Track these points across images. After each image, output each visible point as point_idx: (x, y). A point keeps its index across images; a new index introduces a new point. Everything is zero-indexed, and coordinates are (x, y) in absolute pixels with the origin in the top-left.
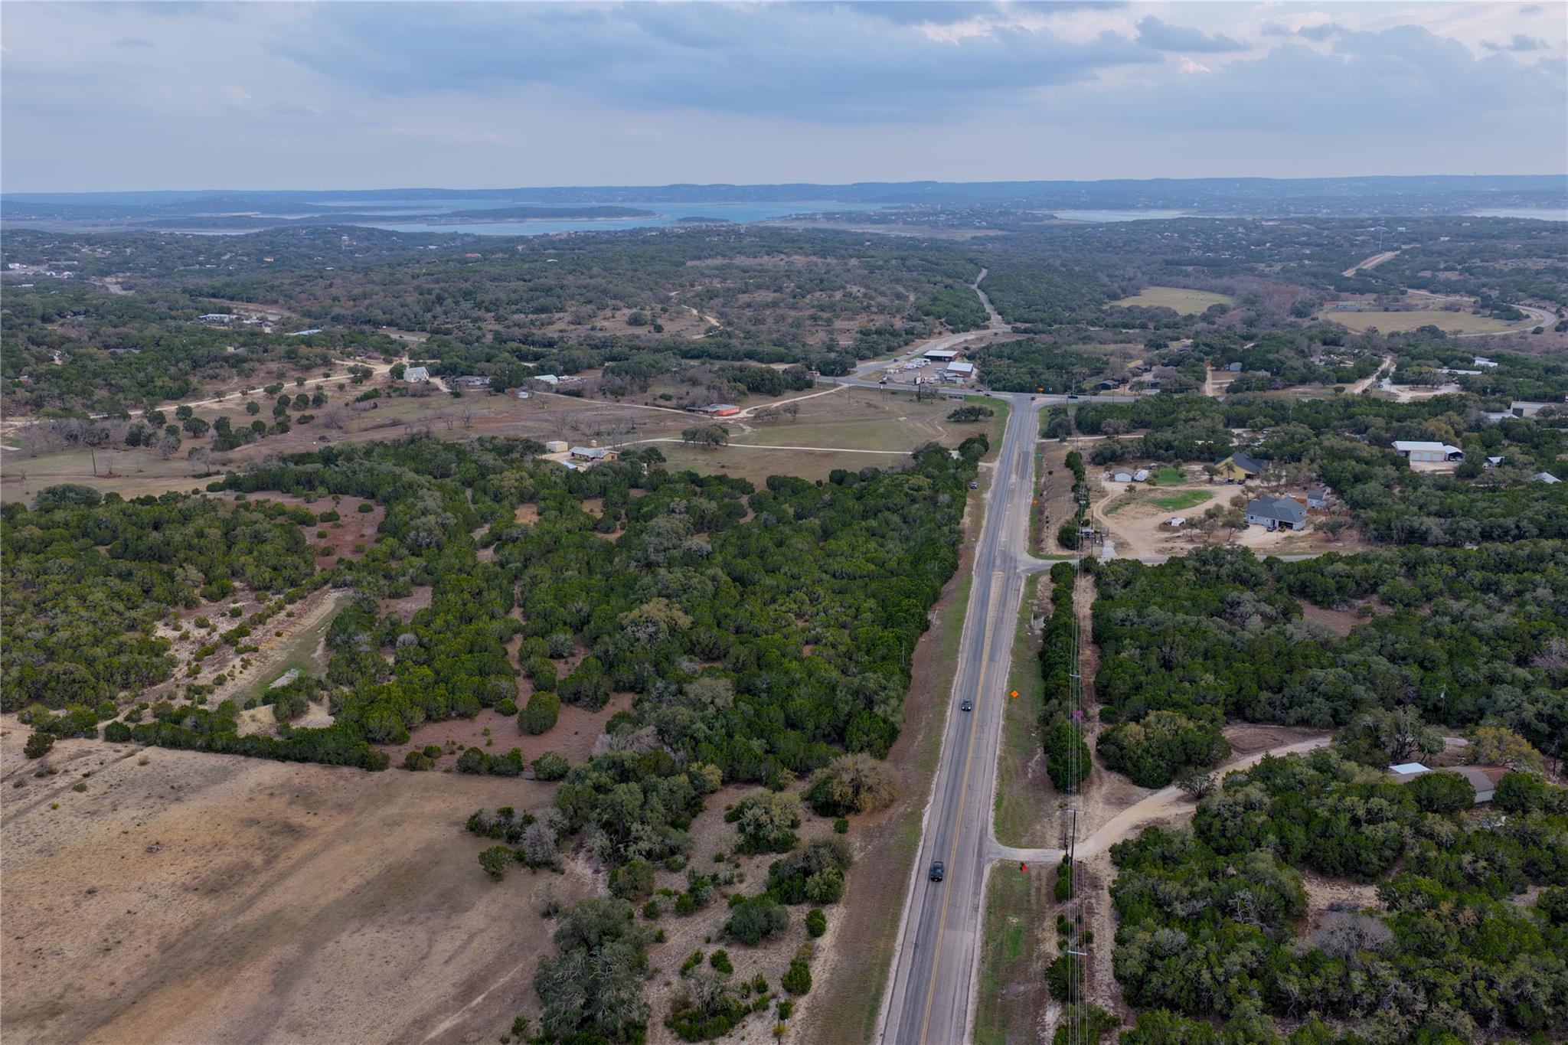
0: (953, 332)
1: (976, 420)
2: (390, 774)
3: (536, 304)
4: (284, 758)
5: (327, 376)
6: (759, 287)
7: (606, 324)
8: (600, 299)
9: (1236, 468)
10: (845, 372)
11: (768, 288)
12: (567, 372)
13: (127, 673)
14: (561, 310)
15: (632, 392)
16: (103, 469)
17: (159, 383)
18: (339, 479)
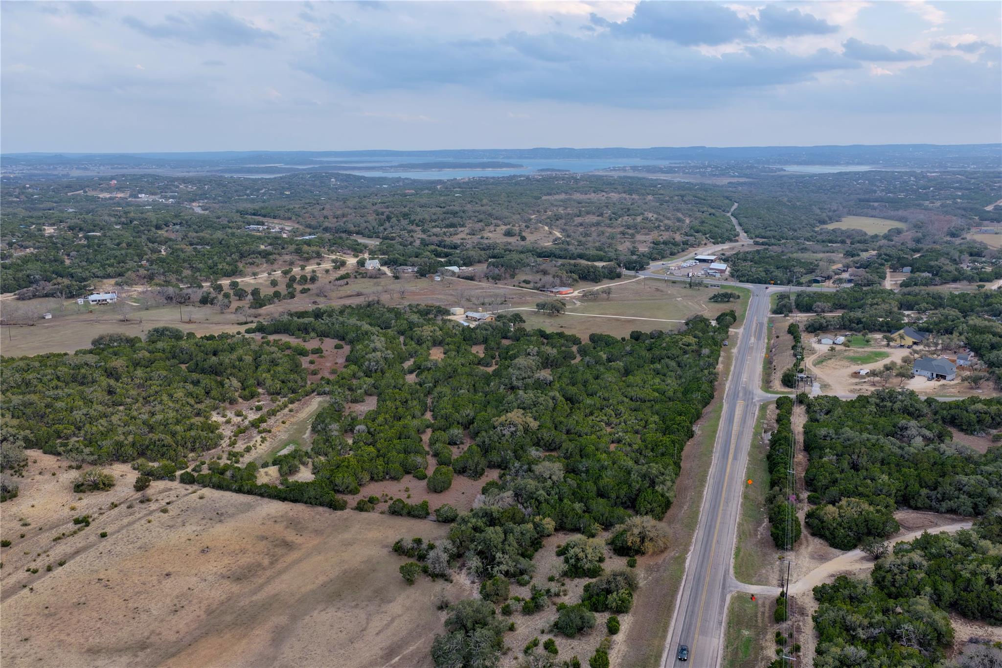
0: (714, 243)
1: (728, 301)
2: (347, 513)
3: (447, 222)
4: (284, 499)
5: (319, 264)
6: (588, 213)
7: (490, 235)
8: (487, 219)
9: (906, 337)
10: (642, 268)
11: (594, 214)
12: (465, 265)
13: (194, 442)
14: (463, 226)
15: (505, 278)
16: (186, 318)
17: (220, 267)
18: (324, 328)
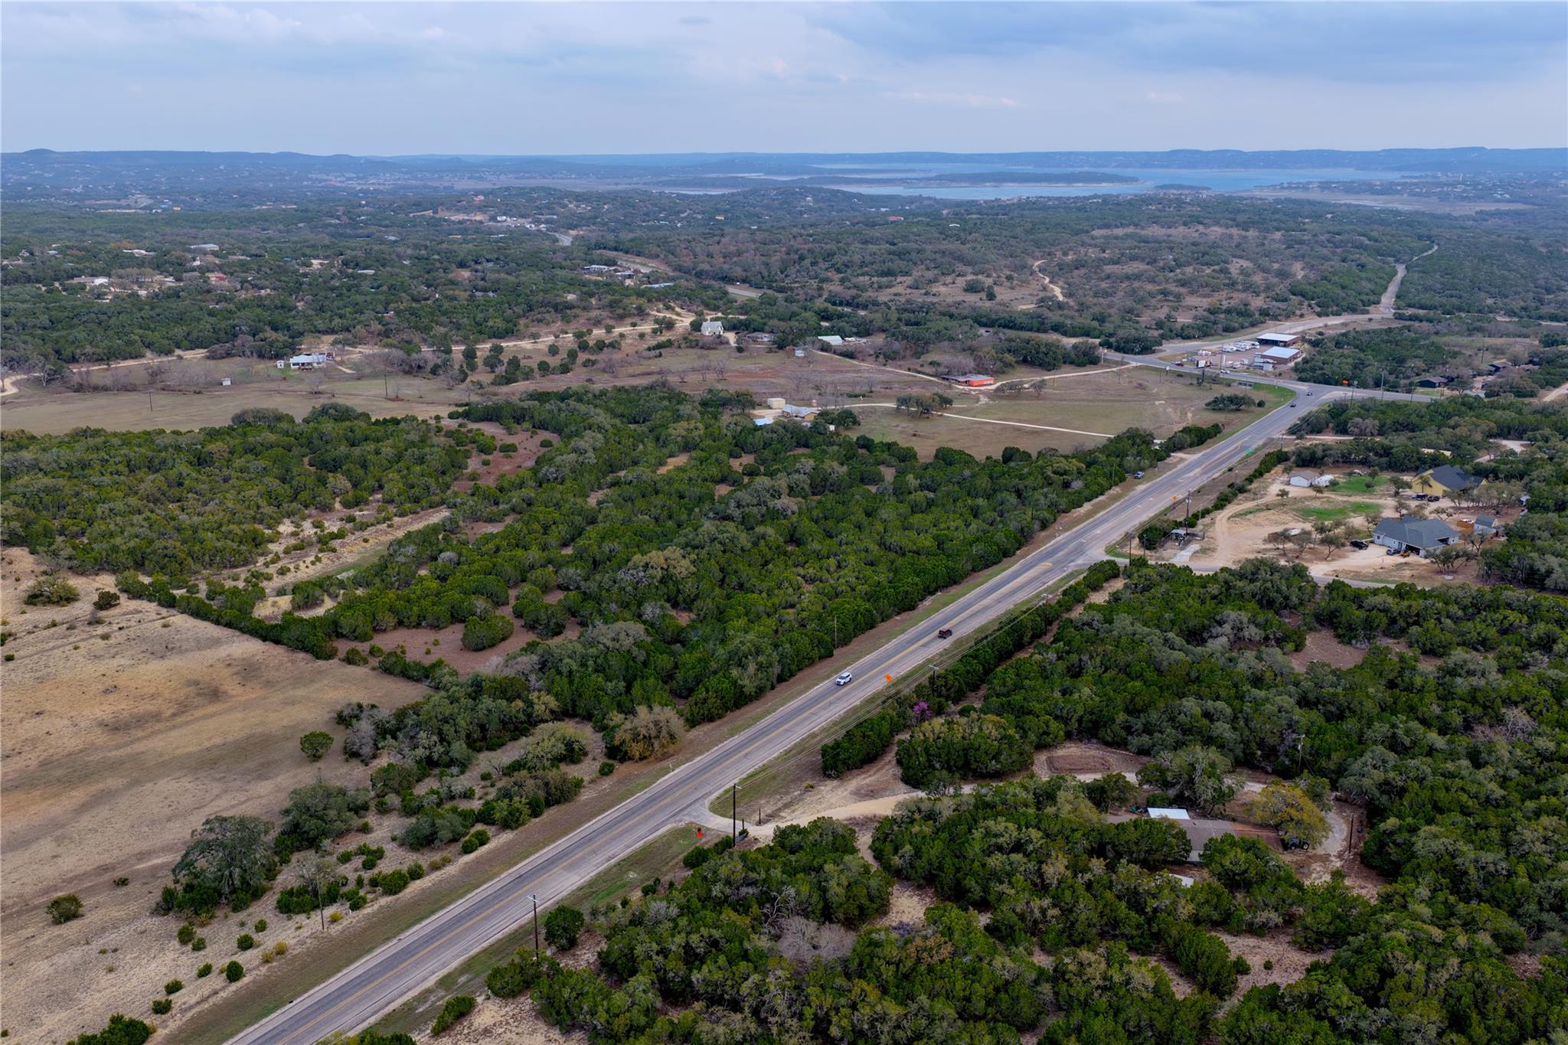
0: (1319, 315)
1: (1238, 410)
2: (334, 662)
3: (885, 268)
5: (634, 325)
6: (1133, 258)
7: (943, 289)
8: (945, 266)
9: (1432, 482)
10: (1146, 349)
11: (1143, 260)
12: (858, 334)
14: (907, 274)
15: (904, 358)
16: (392, 394)
17: (490, 323)
18: (545, 416)
